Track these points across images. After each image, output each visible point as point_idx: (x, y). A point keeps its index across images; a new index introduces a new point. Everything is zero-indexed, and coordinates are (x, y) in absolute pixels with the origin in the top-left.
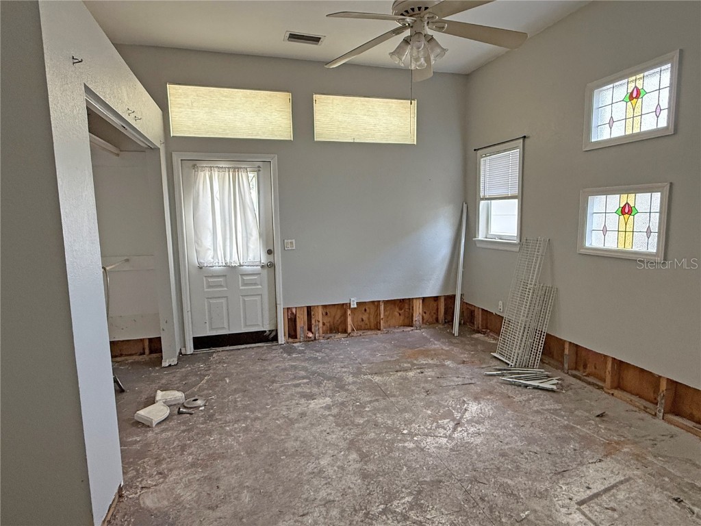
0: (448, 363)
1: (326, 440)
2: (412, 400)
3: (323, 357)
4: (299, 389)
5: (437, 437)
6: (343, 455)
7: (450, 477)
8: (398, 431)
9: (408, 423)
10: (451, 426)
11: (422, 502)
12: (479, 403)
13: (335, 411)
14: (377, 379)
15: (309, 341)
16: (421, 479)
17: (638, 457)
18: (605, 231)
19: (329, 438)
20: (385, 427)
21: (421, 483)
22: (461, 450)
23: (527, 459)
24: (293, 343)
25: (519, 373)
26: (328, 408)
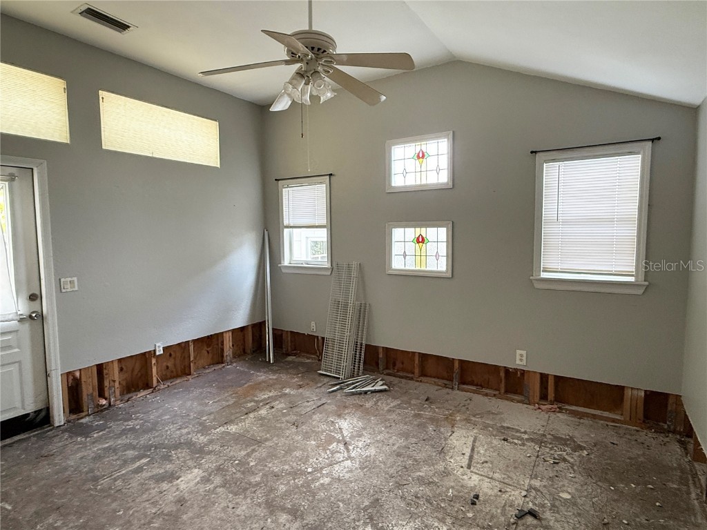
0: (287, 391)
1: (238, 516)
2: (288, 437)
3: (142, 425)
4: (145, 474)
5: (340, 462)
6: (272, 522)
7: (381, 492)
8: (304, 473)
9: (305, 460)
10: (342, 448)
11: (380, 525)
12: (346, 419)
13: (218, 480)
14: (233, 428)
15: (102, 411)
16: (362, 506)
17: (468, 420)
18: (405, 255)
19: (238, 512)
20: (287, 474)
21: (365, 509)
22: (367, 465)
23: (415, 451)
24: (78, 419)
25: (353, 384)
26: (205, 480)
